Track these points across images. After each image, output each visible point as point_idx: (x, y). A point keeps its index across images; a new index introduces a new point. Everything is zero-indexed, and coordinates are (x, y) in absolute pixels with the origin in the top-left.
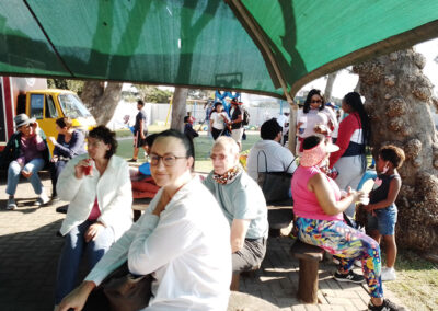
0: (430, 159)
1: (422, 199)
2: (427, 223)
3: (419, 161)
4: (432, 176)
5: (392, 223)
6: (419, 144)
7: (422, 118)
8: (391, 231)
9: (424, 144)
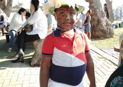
0: (101, 14)
1: (99, 24)
2: (100, 30)
3: (98, 15)
4: (102, 19)
5: (89, 28)
6: (98, 10)
7: (98, 3)
8: (89, 30)
9: (99, 10)
